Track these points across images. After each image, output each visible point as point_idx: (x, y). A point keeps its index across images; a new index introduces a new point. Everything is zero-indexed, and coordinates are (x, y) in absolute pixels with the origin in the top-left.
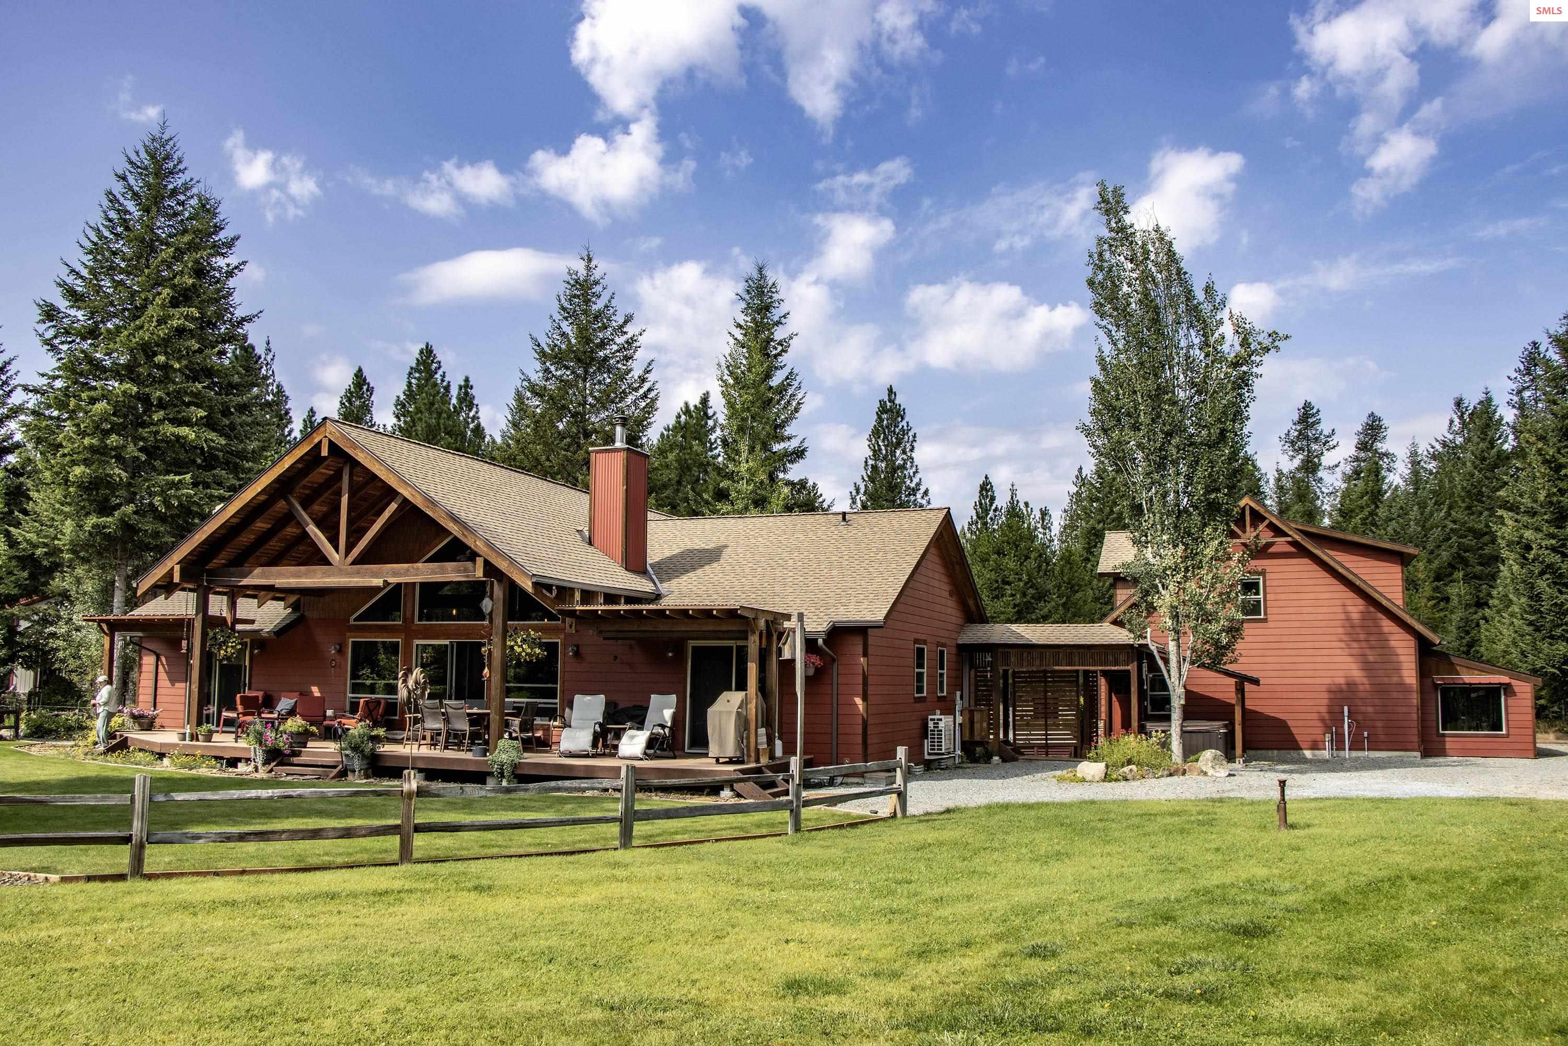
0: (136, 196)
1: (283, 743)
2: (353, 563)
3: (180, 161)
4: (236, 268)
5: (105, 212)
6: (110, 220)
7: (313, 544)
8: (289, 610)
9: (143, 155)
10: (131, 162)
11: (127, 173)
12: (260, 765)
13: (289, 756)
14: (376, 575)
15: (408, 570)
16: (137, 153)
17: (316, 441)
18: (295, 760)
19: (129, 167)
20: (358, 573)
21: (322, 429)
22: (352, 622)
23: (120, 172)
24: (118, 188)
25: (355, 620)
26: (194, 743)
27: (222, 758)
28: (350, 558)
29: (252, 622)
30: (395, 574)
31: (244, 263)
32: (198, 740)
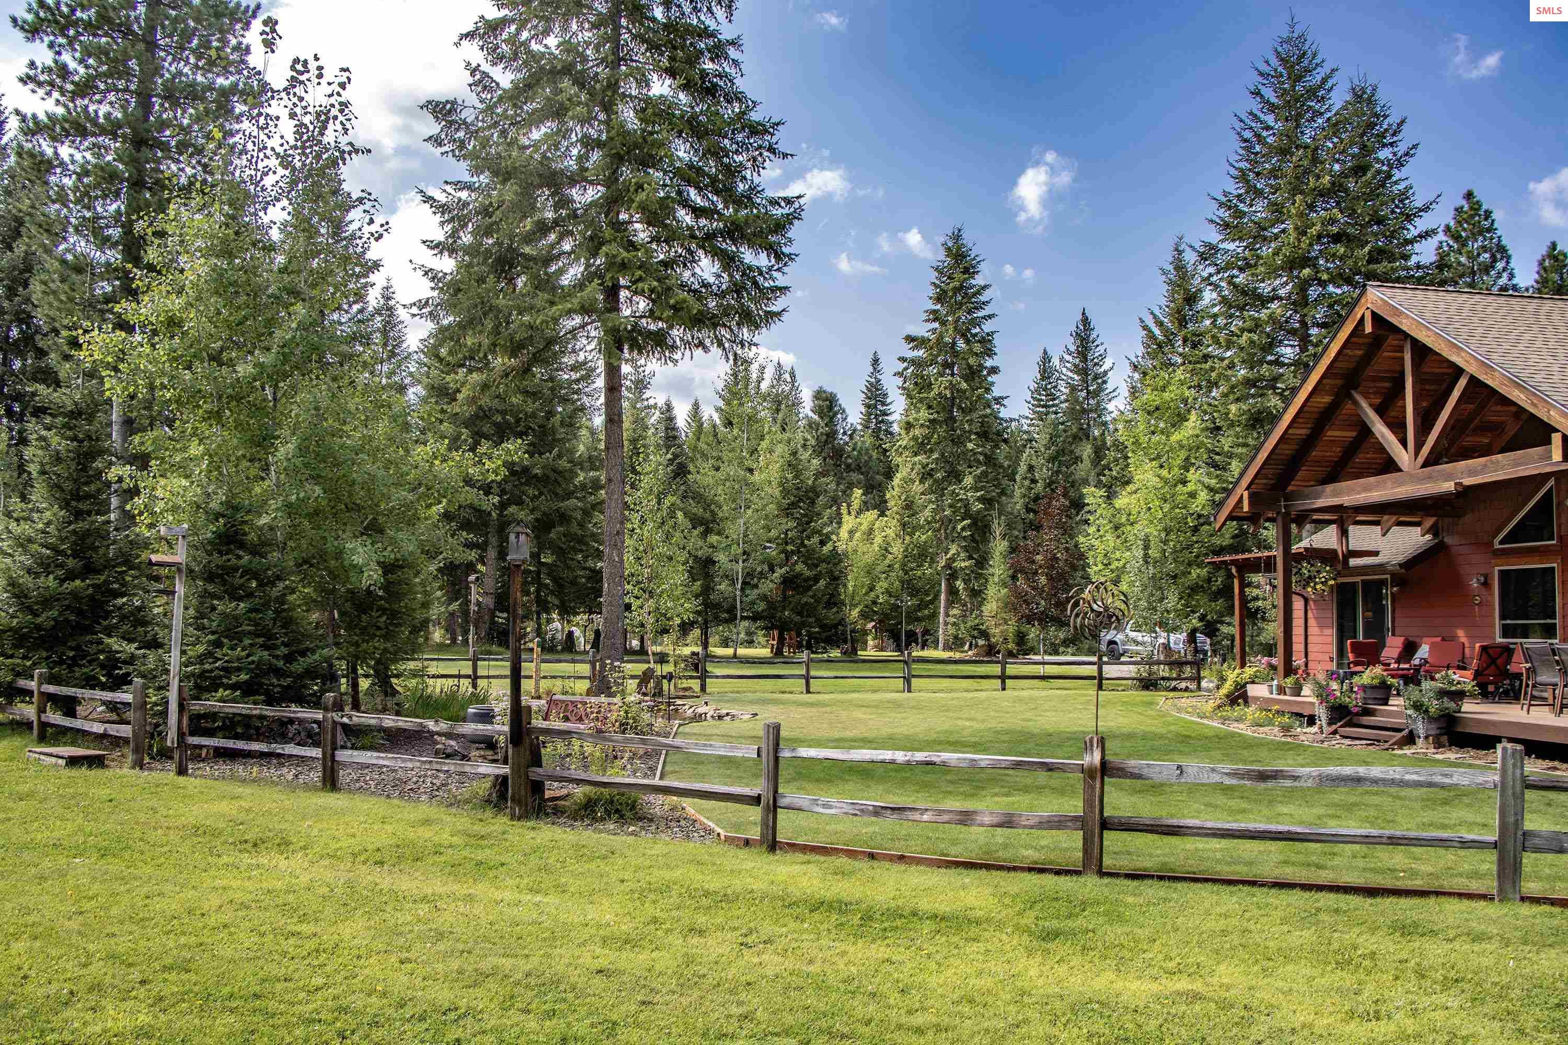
0: (1272, 108)
1: (1354, 701)
2: (1424, 466)
3: (1314, 55)
4: (1407, 154)
5: (1239, 134)
6: (1246, 141)
7: (1381, 449)
8: (1428, 537)
9: (1274, 62)
10: (1261, 74)
11: (1260, 87)
12: (1325, 725)
13: (1357, 714)
14: (1448, 477)
15: (1485, 466)
16: (1267, 62)
17: (1359, 316)
18: (1366, 720)
19: (1260, 79)
20: (1430, 477)
21: (1363, 300)
22: (1497, 546)
23: (1252, 88)
24: (1254, 105)
25: (1501, 543)
26: (1282, 697)
27: (1301, 715)
28: (1421, 459)
29: (1376, 554)
30: (1472, 473)
31: (1415, 147)
32: (1285, 694)
